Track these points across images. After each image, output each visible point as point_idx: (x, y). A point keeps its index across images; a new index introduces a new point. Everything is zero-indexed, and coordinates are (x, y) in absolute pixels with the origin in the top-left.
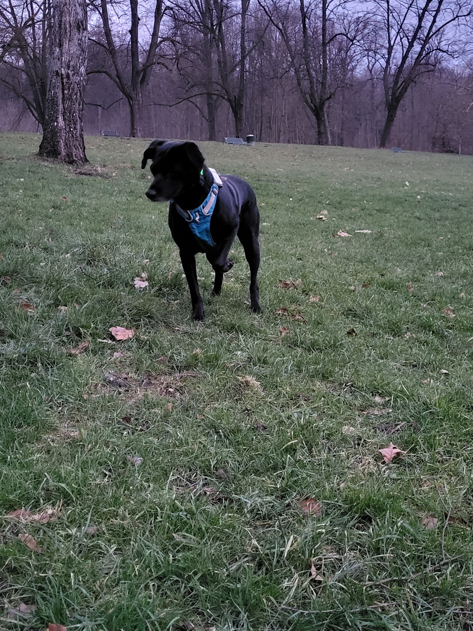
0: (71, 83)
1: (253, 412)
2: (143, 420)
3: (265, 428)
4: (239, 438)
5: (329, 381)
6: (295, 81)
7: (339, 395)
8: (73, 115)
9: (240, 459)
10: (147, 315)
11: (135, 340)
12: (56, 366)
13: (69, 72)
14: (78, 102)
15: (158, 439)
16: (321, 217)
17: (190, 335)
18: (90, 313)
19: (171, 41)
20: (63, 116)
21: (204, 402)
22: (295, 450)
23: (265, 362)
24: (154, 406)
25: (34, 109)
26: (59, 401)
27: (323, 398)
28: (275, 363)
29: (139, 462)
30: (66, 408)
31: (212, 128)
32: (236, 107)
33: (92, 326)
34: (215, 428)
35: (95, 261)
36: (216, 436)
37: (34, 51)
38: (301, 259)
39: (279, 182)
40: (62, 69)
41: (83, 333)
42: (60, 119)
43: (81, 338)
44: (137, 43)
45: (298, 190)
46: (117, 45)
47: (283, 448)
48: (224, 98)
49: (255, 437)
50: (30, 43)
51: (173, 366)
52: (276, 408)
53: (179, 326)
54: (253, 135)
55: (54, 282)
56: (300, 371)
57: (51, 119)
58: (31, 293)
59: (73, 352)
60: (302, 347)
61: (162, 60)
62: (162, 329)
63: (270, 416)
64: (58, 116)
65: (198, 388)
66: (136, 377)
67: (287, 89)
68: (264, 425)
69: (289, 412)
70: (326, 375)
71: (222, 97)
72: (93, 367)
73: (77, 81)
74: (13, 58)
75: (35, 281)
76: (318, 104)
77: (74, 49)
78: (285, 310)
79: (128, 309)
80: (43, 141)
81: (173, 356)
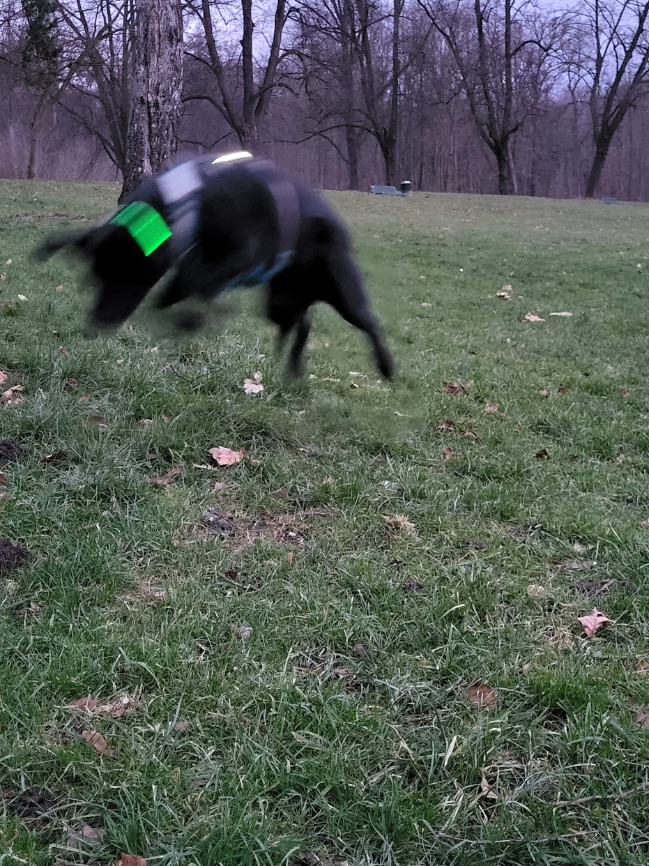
0: (161, 114)
1: (405, 565)
2: (253, 575)
3: (420, 587)
4: (385, 600)
5: (511, 522)
6: (468, 107)
7: (524, 542)
8: (163, 158)
9: (385, 630)
10: (261, 431)
11: (244, 465)
12: (137, 501)
13: (158, 98)
14: (170, 139)
15: (274, 602)
16: (502, 294)
17: (319, 458)
18: (183, 428)
19: (298, 55)
20: (150, 158)
21: (337, 551)
22: (461, 618)
23: (422, 496)
24: (269, 555)
25: (111, 148)
26: (139, 550)
27: (501, 546)
28: (436, 497)
29: (247, 634)
30: (150, 559)
31: (353, 172)
32: (387, 144)
33: (186, 446)
34: (352, 586)
35: (192, 356)
36: (352, 598)
37: (111, 71)
38: (473, 353)
39: (445, 245)
40: (149, 95)
41: (173, 456)
42: (146, 162)
43: (171, 462)
44: (251, 59)
45: (471, 257)
46: (223, 61)
47: (445, 615)
48: (370, 131)
49: (406, 600)
50: (106, 60)
51: (295, 502)
52: (436, 560)
53: (304, 446)
54: (409, 182)
55: (136, 386)
56: (470, 509)
57: (133, 163)
58: (105, 401)
59: (159, 482)
60: (474, 475)
61: (285, 81)
62: (282, 450)
63: (427, 571)
64: (143, 159)
65: (329, 532)
66: (244, 516)
67: (456, 118)
68: (420, 583)
69: (453, 565)
70: (506, 514)
71: (367, 129)
72: (186, 503)
73: (168, 111)
74: (84, 80)
75: (109, 384)
76: (499, 138)
77: (165, 67)
78: (450, 423)
79: (235, 423)
80: (123, 192)
81: (296, 488)
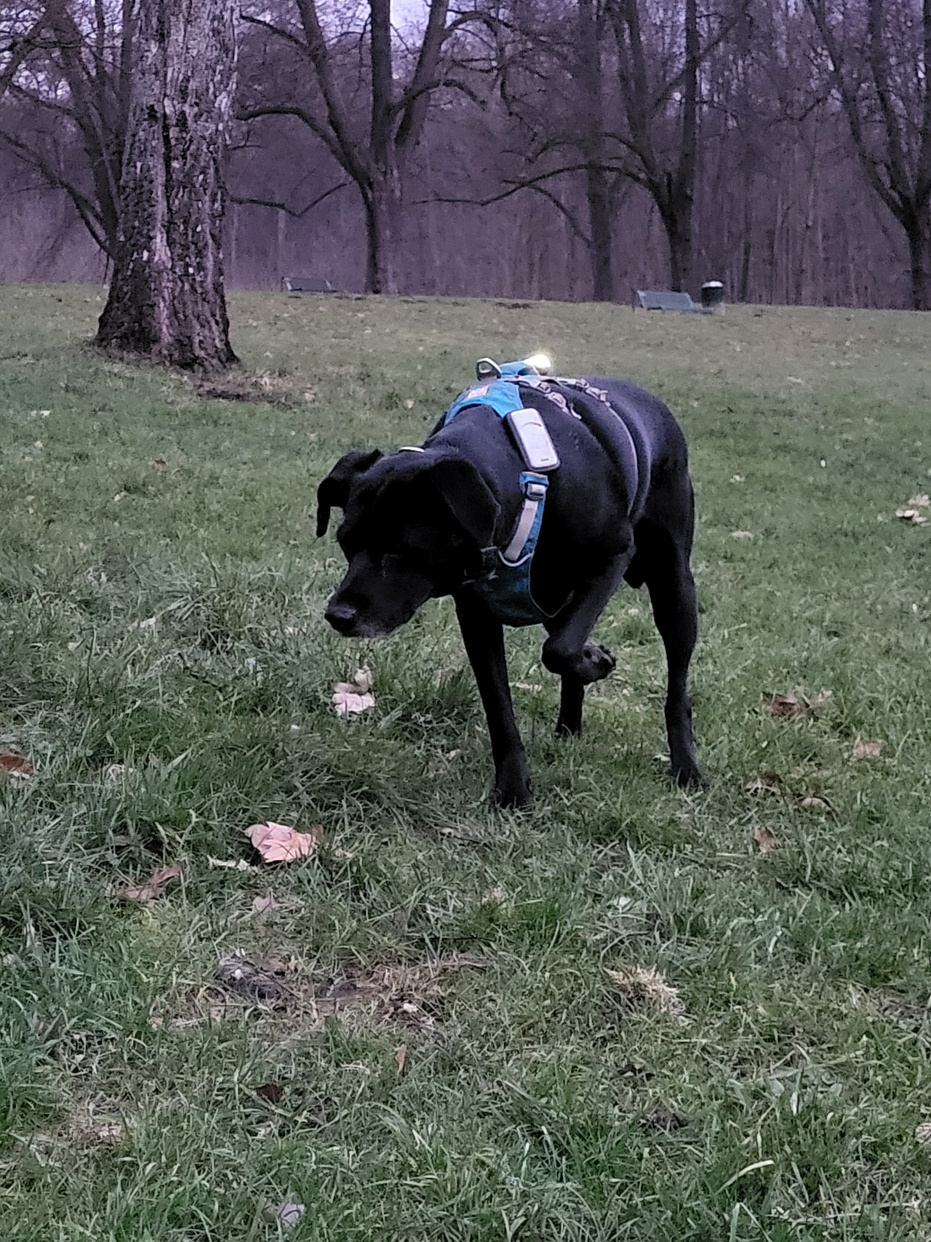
0: (191, 141)
1: (649, 1076)
2: (317, 1095)
3: (679, 1123)
4: (601, 1151)
5: (892, 987)
6: (844, 127)
7: (916, 1030)
8: (194, 231)
9: (595, 1215)
10: (359, 791)
11: (317, 862)
12: (79, 933)
13: (186, 108)
14: (208, 192)
15: (358, 1152)
16: (908, 513)
17: (483, 849)
18: (192, 781)
19: (485, 22)
20: (168, 232)
21: (506, 1045)
22: (764, 1190)
23: (697, 930)
24: (355, 1052)
25: (96, 216)
26: (77, 1037)
27: (865, 1038)
28: (729, 933)
29: (293, 1219)
30: (97, 1058)
31: (602, 265)
32: (673, 204)
33: (194, 819)
34: (531, 1122)
35: (228, 636)
36: (528, 1145)
37: (98, 57)
38: (836, 634)
39: (791, 414)
40: (167, 102)
41: (166, 840)
42: (160, 241)
43: (161, 854)
44: (387, 29)
45: (845, 436)
46: (332, 35)
47: (729, 1183)
48: (637, 179)
49: (647, 1150)
50: (87, 36)
51: (423, 940)
52: (721, 1066)
53: (453, 824)
54: (718, 284)
55: (95, 696)
56: (802, 958)
57: (133, 241)
58: (33, 728)
59: (132, 895)
60: (819, 888)
61: (458, 75)
62: (401, 829)
63: (698, 1089)
64: (152, 234)
65: (490, 1005)
66: (310, 969)
67: (820, 149)
68: (681, 1115)
69: (756, 1080)
70: (882, 971)
71: (630, 175)
72: (188, 941)
73: (207, 134)
74: (41, 77)
75: (46, 691)
76: (911, 193)
77: (201, 45)
78: (772, 778)
79: (306, 772)
80: (110, 303)
81: (424, 909)
